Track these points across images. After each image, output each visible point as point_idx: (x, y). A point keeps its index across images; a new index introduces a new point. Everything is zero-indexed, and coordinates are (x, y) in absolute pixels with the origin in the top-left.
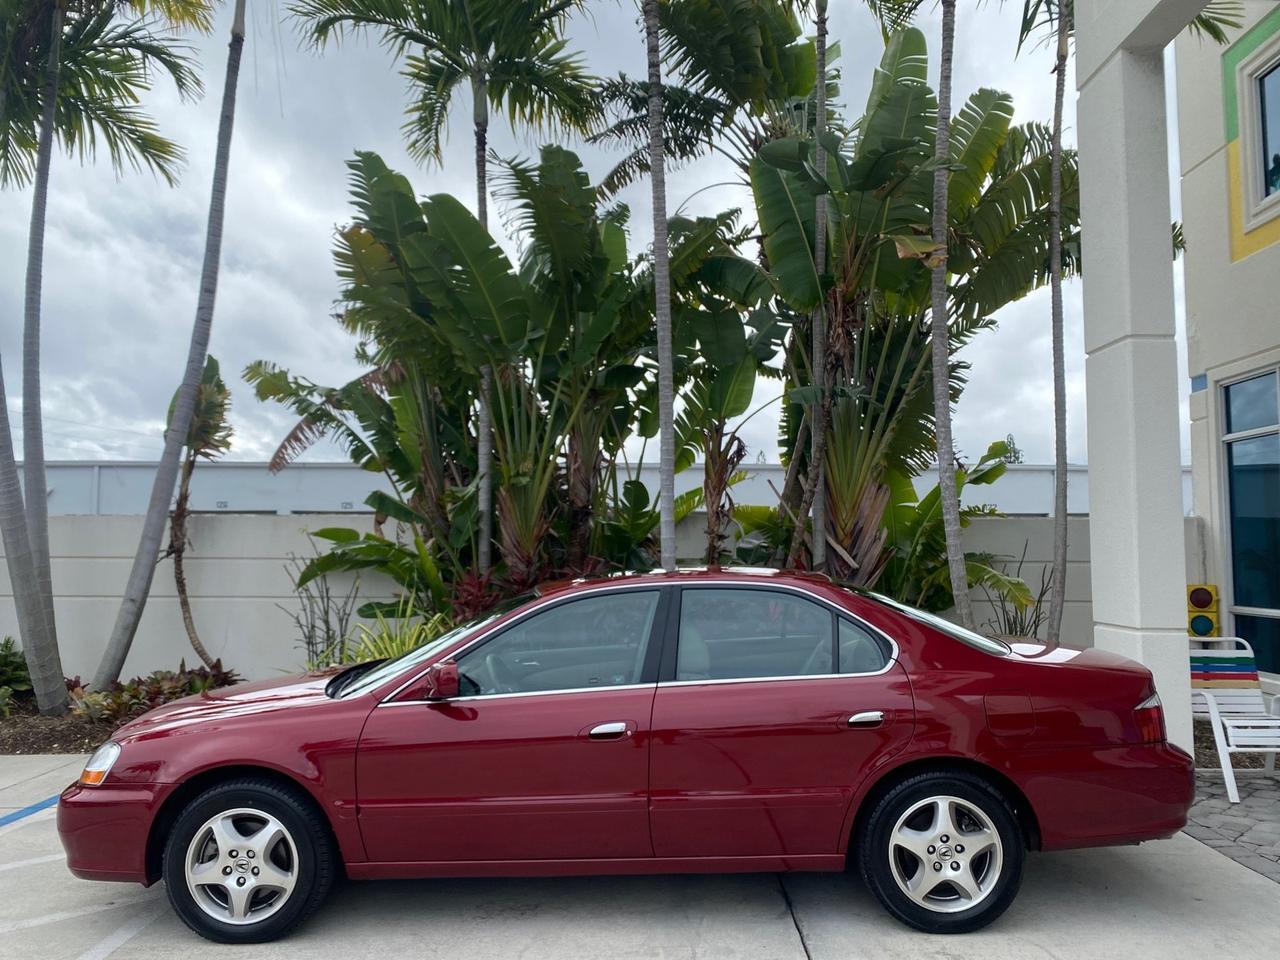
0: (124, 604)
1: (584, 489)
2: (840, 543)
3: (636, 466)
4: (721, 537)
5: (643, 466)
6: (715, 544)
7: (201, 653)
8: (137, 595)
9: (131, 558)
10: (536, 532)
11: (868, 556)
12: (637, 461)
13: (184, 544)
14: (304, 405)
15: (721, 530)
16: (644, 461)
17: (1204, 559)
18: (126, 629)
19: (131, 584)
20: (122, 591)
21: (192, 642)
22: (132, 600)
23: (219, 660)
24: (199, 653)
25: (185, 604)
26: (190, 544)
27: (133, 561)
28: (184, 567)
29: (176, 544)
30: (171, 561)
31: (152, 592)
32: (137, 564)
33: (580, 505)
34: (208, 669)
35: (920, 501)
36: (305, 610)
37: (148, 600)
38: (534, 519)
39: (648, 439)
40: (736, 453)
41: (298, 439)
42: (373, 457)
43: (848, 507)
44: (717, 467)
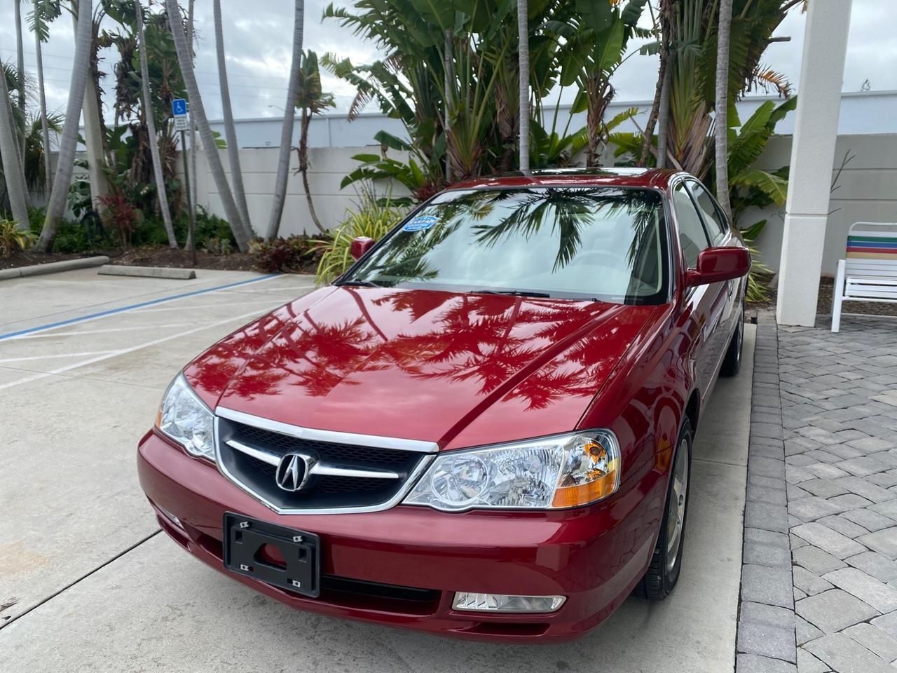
0: (274, 198)
1: (509, 126)
2: (676, 157)
3: (555, 107)
4: (597, 156)
5: (560, 107)
6: (592, 160)
8: (280, 193)
9: (275, 173)
10: (474, 154)
11: (694, 167)
12: (556, 104)
13: (306, 164)
15: (598, 152)
16: (560, 104)
18: (277, 211)
19: (277, 187)
20: (274, 192)
25: (309, 198)
27: (276, 174)
28: (307, 178)
29: (302, 165)
30: (300, 175)
31: (288, 192)
32: (278, 176)
33: (506, 136)
35: (743, 125)
37: (287, 196)
38: (472, 146)
39: (564, 87)
40: (608, 94)
41: (359, 99)
42: (393, 109)
43: (684, 130)
44: (595, 106)
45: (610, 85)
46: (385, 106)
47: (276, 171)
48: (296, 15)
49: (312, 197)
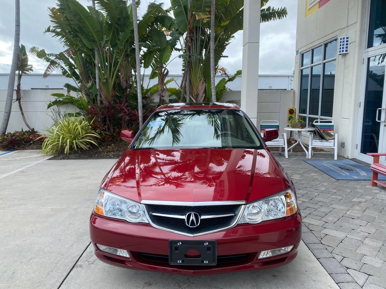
0: (4, 113)
1: (126, 83)
2: (193, 98)
4: (163, 96)
6: (161, 98)
7: (28, 126)
8: (8, 111)
9: (5, 101)
11: (200, 101)
14: (48, 59)
15: (163, 95)
16: (144, 75)
17: (294, 101)
18: (6, 120)
19: (6, 108)
20: (4, 110)
21: (25, 124)
22: (6, 112)
23: (33, 128)
24: (27, 126)
25: (22, 113)
26: (22, 97)
27: (5, 102)
28: (21, 104)
29: (18, 98)
30: (17, 102)
32: (7, 103)
33: (124, 87)
34: (31, 131)
36: (54, 115)
37: (11, 113)
38: (110, 91)
39: (146, 69)
40: (166, 73)
41: (50, 68)
42: (69, 74)
43: (196, 88)
44: (161, 77)
45: (167, 69)
46: (65, 73)
47: (6, 100)
48: (16, 28)
49: (24, 113)
